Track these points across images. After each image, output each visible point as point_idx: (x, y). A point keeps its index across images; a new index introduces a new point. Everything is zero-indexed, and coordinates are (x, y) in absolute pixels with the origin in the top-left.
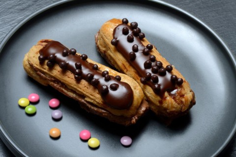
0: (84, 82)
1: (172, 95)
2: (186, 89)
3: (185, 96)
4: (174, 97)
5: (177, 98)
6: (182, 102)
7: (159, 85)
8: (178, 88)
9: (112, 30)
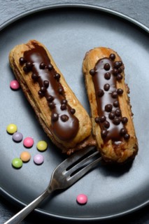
0: (44, 100)
1: (115, 145)
2: (129, 145)
3: (126, 151)
4: (115, 147)
5: (118, 149)
6: (120, 154)
7: (107, 132)
8: (124, 141)
9: (98, 59)
